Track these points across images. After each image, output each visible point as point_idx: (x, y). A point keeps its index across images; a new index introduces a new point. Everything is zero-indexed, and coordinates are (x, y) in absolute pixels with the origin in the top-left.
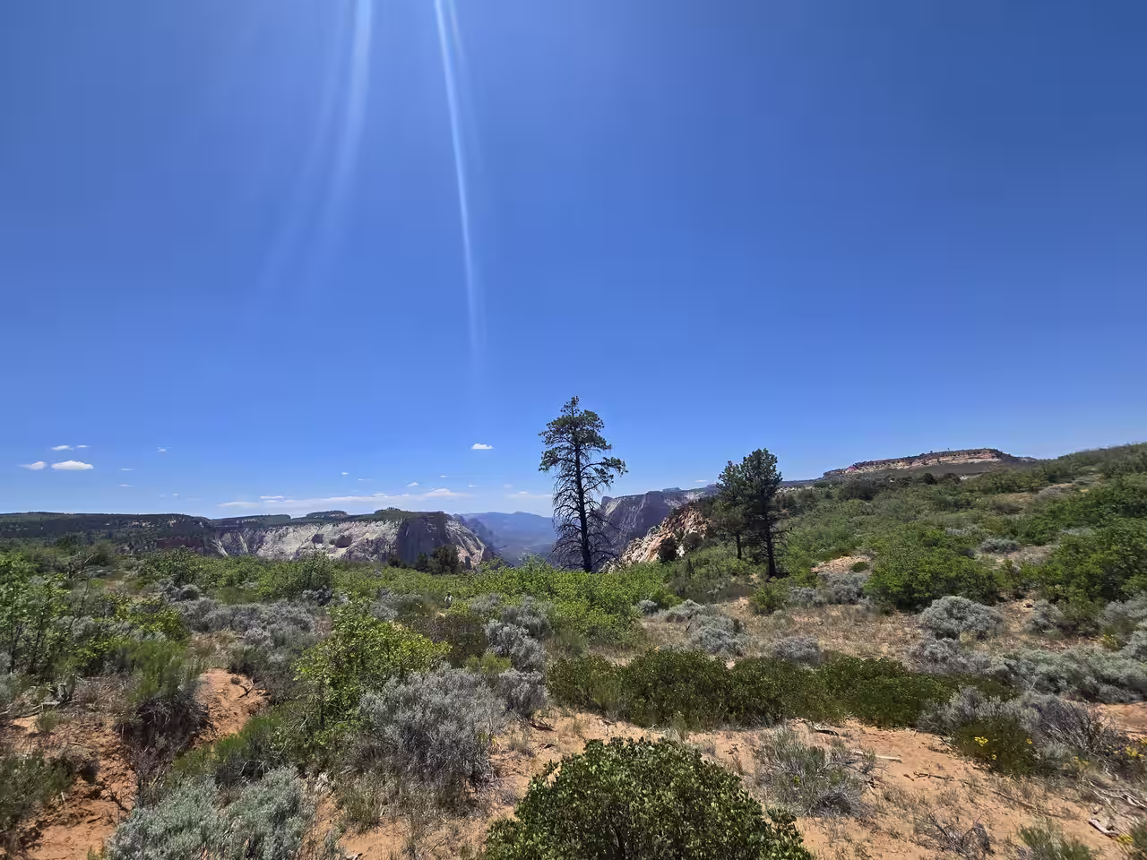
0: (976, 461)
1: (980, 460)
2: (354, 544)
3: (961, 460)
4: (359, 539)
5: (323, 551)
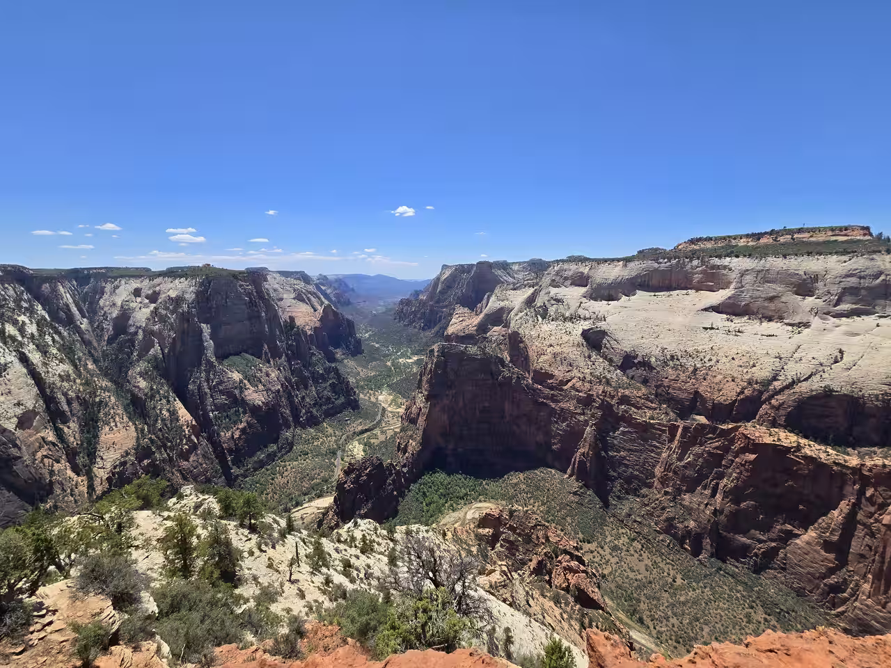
0: (840, 238)
1: (845, 238)
2: (160, 300)
3: (821, 237)
4: (164, 296)
5: (140, 305)
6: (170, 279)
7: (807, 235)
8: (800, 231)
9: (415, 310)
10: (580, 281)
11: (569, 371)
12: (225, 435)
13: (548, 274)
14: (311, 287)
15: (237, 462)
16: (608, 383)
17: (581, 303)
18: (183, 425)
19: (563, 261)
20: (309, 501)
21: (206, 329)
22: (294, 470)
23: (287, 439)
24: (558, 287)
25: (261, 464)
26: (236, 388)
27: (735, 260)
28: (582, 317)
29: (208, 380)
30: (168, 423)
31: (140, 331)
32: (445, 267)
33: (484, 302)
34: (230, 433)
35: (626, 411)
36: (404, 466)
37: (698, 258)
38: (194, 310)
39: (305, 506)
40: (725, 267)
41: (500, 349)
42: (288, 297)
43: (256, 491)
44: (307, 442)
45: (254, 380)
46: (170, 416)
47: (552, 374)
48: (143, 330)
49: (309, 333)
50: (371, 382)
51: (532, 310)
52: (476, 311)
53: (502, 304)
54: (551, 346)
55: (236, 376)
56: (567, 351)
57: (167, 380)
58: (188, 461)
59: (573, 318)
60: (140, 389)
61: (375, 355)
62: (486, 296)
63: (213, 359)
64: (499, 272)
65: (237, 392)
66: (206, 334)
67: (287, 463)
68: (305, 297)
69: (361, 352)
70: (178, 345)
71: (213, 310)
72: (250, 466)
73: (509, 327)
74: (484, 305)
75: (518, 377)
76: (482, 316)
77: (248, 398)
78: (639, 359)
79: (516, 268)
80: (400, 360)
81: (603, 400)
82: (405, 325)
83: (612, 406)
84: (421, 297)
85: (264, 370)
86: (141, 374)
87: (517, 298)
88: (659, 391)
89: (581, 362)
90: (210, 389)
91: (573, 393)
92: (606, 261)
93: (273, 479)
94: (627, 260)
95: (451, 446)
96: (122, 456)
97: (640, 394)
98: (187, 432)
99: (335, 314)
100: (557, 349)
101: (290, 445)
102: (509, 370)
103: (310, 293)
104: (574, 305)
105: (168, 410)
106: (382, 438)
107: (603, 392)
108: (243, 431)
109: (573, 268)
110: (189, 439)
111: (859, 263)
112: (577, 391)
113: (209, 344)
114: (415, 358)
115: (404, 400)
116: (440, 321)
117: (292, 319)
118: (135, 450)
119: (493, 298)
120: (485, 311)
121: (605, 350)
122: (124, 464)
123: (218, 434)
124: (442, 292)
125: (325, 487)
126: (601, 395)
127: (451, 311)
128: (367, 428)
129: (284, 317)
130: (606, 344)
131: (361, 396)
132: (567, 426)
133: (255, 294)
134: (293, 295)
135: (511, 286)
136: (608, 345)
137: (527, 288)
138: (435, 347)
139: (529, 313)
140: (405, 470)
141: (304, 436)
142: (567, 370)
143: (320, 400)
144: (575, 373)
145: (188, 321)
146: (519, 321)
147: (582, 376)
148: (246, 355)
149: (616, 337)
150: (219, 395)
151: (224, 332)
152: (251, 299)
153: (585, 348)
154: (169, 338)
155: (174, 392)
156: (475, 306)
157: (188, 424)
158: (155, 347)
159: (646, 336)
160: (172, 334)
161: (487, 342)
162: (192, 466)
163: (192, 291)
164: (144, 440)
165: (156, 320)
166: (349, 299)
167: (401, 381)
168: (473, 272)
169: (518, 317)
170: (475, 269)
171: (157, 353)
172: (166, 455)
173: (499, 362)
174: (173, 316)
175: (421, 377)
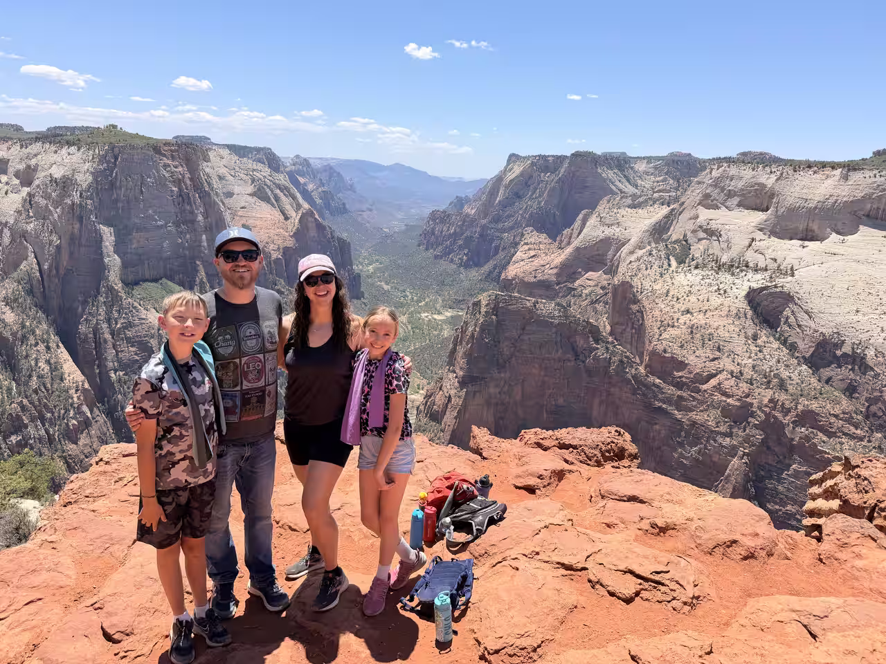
2: (37, 182)
4: (43, 174)
5: (6, 187)
6: (53, 148)
9: (455, 232)
10: (757, 199)
11: (714, 360)
13: (699, 183)
14: (281, 177)
16: (782, 386)
17: (753, 240)
18: (69, 388)
19: (729, 161)
21: (108, 235)
24: (715, 207)
28: (751, 265)
29: (109, 320)
30: (48, 381)
31: (6, 230)
32: (513, 158)
33: (577, 226)
35: (808, 438)
38: (89, 202)
41: (596, 311)
42: (242, 192)
46: (52, 371)
47: (682, 362)
48: (10, 229)
49: (275, 255)
51: (661, 246)
52: (561, 241)
53: (608, 232)
54: (688, 312)
56: (716, 324)
57: (47, 312)
58: (76, 444)
59: (736, 266)
60: (6, 325)
62: (581, 216)
63: (119, 286)
64: (609, 174)
66: (108, 244)
68: (270, 193)
71: (120, 205)
73: (616, 272)
74: (576, 232)
75: (621, 361)
76: (569, 250)
78: (847, 349)
79: (641, 167)
80: (423, 315)
81: (767, 415)
82: (436, 257)
83: (783, 426)
84: (470, 210)
86: (7, 301)
87: (637, 223)
88: (874, 408)
89: (739, 344)
90: (112, 334)
91: (718, 397)
92: (810, 167)
94: (851, 167)
97: (837, 411)
98: (75, 399)
99: (320, 227)
100: (699, 319)
102: (607, 348)
103: (279, 187)
104: (739, 242)
105: (48, 362)
107: (771, 401)
109: (747, 174)
110: (79, 411)
112: (725, 394)
113: (113, 261)
114: (449, 314)
115: (425, 381)
116: (496, 252)
119: (593, 221)
120: (576, 243)
121: (786, 328)
124: (505, 205)
126: (766, 406)
127: (517, 239)
130: (787, 318)
132: (699, 452)
133: (188, 182)
134: (250, 189)
135: (629, 201)
136: (792, 319)
137: (656, 206)
138: (484, 298)
139: (654, 252)
142: (711, 357)
144: (726, 363)
145: (80, 219)
146: (635, 265)
147: (736, 369)
148: (170, 283)
149: (808, 307)
150: (125, 345)
151: (138, 241)
152: (180, 189)
153: (749, 322)
154: (50, 245)
155: (57, 334)
156: (559, 232)
157: (77, 387)
158: (29, 258)
159: (864, 309)
160: (55, 239)
161: (574, 296)
162: (82, 452)
163: (88, 170)
164: (11, 404)
165: (31, 214)
166: (344, 204)
167: (423, 349)
168: (563, 170)
169: (633, 258)
170: (566, 165)
171: (32, 269)
172: (43, 431)
173: (590, 332)
174: (58, 210)
175: (455, 345)
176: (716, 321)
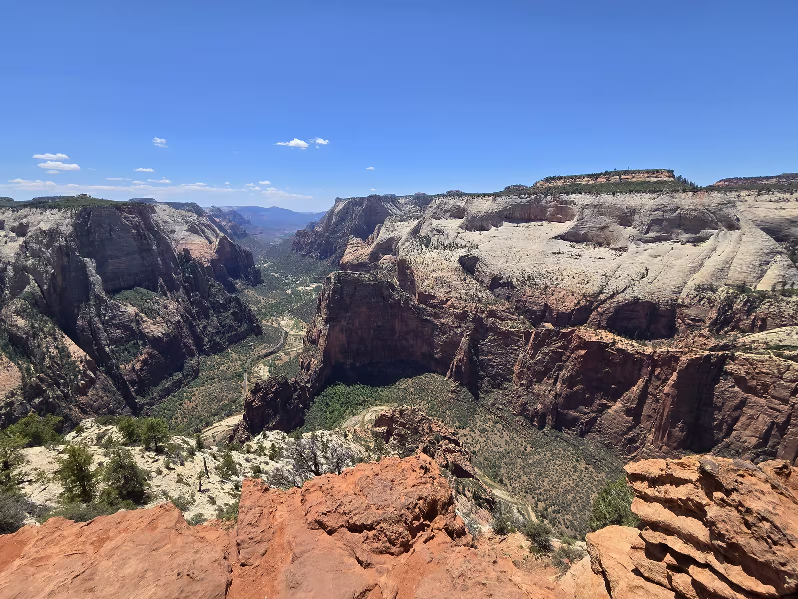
0: (653, 180)
1: (656, 179)
2: (30, 234)
3: (640, 178)
4: (34, 228)
5: (5, 239)
6: (39, 211)
7: (630, 176)
8: (626, 172)
9: (311, 241)
10: (458, 213)
12: (125, 368)
13: (431, 207)
14: (204, 219)
15: (141, 392)
16: (480, 301)
17: (459, 233)
18: (76, 361)
19: (443, 195)
20: (219, 421)
21: (91, 264)
22: (201, 394)
23: (192, 367)
24: (440, 218)
25: (167, 392)
26: (132, 322)
27: (579, 196)
28: (459, 245)
29: (99, 315)
30: (58, 360)
31: (9, 267)
32: (338, 200)
33: (375, 232)
34: (130, 365)
35: (493, 323)
36: (308, 382)
37: (551, 195)
38: (72, 243)
39: (215, 425)
40: (571, 202)
41: (390, 275)
42: (181, 229)
43: (164, 417)
44: (213, 368)
45: (151, 314)
46: (60, 353)
47: (434, 296)
48: (12, 266)
49: (206, 264)
50: (272, 309)
51: (417, 239)
52: (369, 241)
53: (391, 234)
54: (434, 271)
55: (131, 310)
57: (50, 316)
58: (87, 396)
59: (453, 246)
60: (19, 328)
61: (274, 285)
62: (376, 228)
63: (103, 294)
64: (387, 205)
65: (133, 325)
66: (91, 268)
67: (194, 389)
68: (198, 229)
69: (261, 282)
70: (60, 279)
71: (96, 243)
72: (155, 394)
73: (398, 255)
74: (375, 236)
75: (406, 299)
76: (373, 245)
77: (146, 330)
78: (504, 280)
79: (403, 201)
80: (300, 288)
81: (475, 315)
82: (302, 255)
83: (482, 319)
84: (319, 229)
85: (160, 303)
86: (18, 313)
87: (404, 229)
88: (519, 305)
89: (458, 284)
90: (103, 323)
91: (452, 310)
92: (479, 196)
93: (180, 405)
94: (496, 195)
95: (350, 361)
96: (7, 397)
97: (504, 309)
98: (81, 368)
99: (232, 246)
100: (439, 274)
101: (196, 372)
102: (399, 293)
103: (203, 224)
104: (453, 235)
105: (56, 348)
106: (286, 359)
107: (475, 308)
108: (144, 362)
109: (452, 201)
110: (85, 375)
111: (664, 199)
112: (455, 308)
113: (96, 278)
114: (314, 285)
115: (305, 324)
116: (336, 250)
117: (186, 251)
118: (22, 389)
119: (383, 229)
120: (376, 241)
121: (478, 273)
122: (11, 404)
123: (117, 368)
124: (337, 224)
125: (234, 407)
126: (474, 311)
127: (346, 242)
128: (271, 351)
129: (178, 249)
130: (478, 268)
131: (264, 322)
132: (447, 338)
133: (143, 226)
134: (185, 227)
135: (399, 218)
136: (480, 269)
137: (412, 220)
138: (332, 275)
139: (414, 243)
140: (309, 385)
141: (209, 363)
142: (447, 291)
143: (223, 328)
144: (454, 293)
145: (68, 255)
146: (406, 250)
147: (458, 296)
148: (139, 288)
149: (487, 262)
150: (113, 329)
151: (112, 265)
152: (138, 231)
153: (462, 272)
154: (47, 273)
155: (61, 328)
156: (367, 236)
157: (81, 360)
158: (31, 283)
159: (509, 261)
160: (50, 269)
161: (379, 269)
162: (91, 400)
163: (69, 223)
164: (31, 379)
165: (29, 255)
166: (245, 231)
167: (302, 307)
168: (364, 205)
169: (405, 246)
170: (366, 202)
171: (35, 290)
172: (59, 392)
173: (390, 286)
174: (49, 250)
175: (320, 301)
176: (447, 274)
